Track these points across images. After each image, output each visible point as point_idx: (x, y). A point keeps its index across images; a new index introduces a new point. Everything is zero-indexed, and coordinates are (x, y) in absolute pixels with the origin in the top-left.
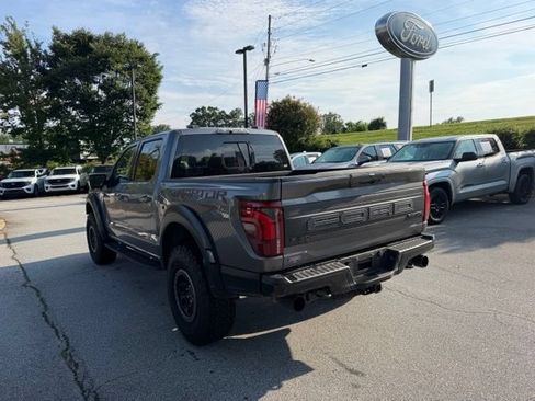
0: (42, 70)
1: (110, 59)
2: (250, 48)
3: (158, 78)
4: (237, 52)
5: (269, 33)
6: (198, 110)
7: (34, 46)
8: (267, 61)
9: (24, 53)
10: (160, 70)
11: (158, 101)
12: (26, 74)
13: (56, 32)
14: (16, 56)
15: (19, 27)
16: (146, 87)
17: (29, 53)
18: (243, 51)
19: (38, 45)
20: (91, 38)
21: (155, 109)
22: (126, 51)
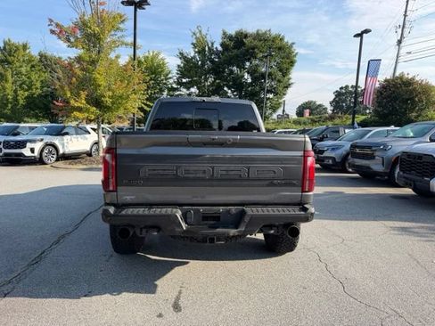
0: (212, 61)
1: (256, 50)
2: (367, 31)
3: (292, 63)
4: (355, 36)
5: (405, 16)
6: (341, 88)
7: (210, 45)
8: (400, 42)
9: (204, 50)
10: (295, 56)
11: (291, 81)
12: (203, 65)
13: (224, 33)
14: (199, 52)
15: (204, 32)
16: (281, 70)
17: (207, 49)
18: (360, 35)
19: (212, 44)
20: (246, 36)
21: (287, 87)
22: (270, 43)
